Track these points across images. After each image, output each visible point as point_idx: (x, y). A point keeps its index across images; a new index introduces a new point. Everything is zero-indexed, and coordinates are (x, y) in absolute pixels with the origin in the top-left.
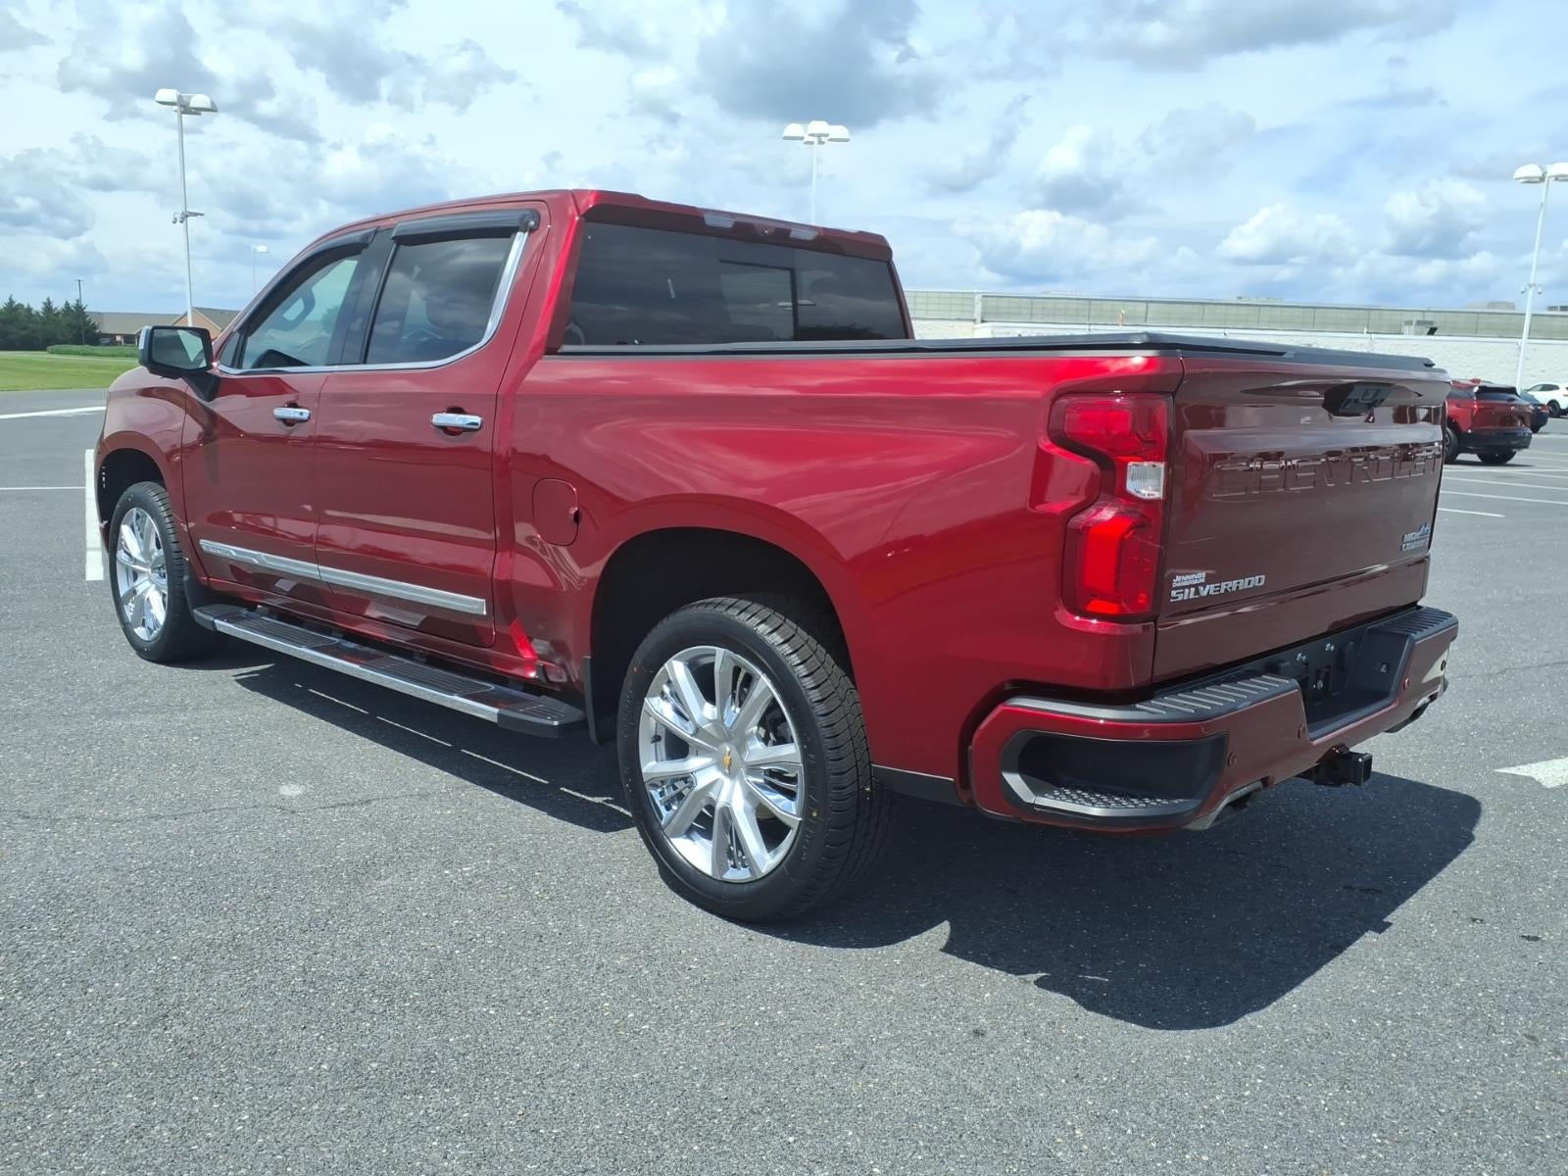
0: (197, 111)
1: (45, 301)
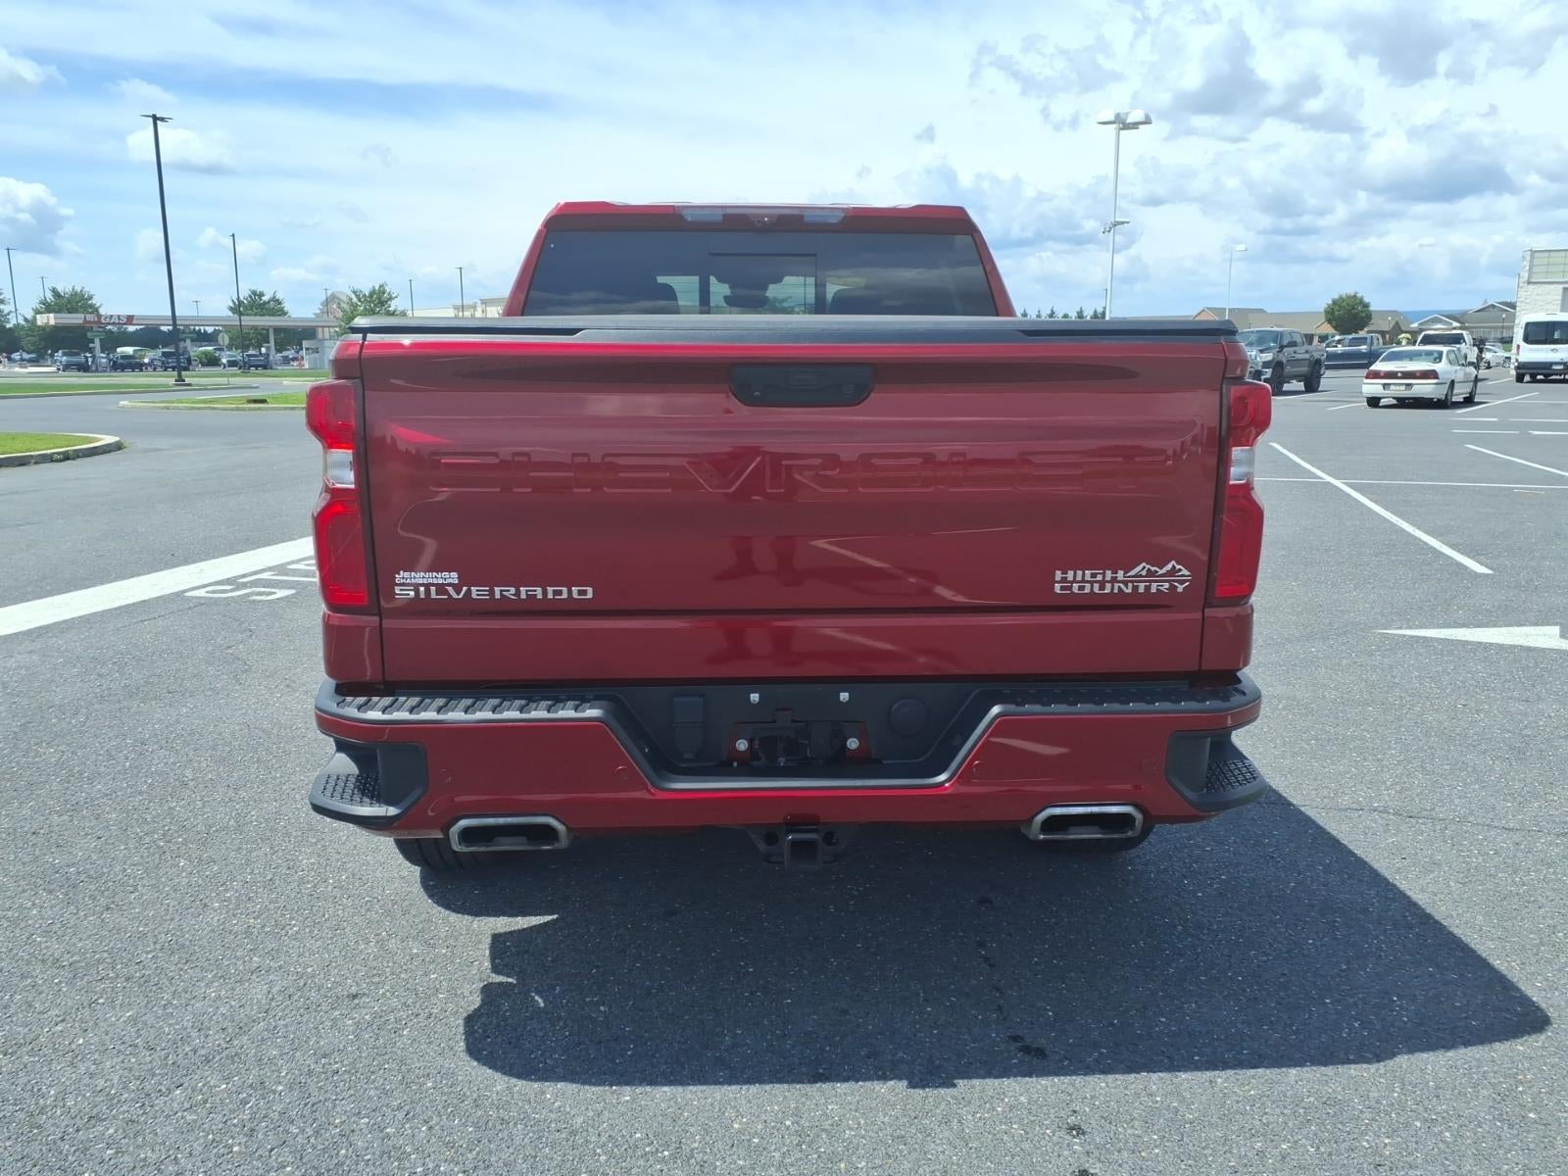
0: (1135, 126)
1: (1079, 310)
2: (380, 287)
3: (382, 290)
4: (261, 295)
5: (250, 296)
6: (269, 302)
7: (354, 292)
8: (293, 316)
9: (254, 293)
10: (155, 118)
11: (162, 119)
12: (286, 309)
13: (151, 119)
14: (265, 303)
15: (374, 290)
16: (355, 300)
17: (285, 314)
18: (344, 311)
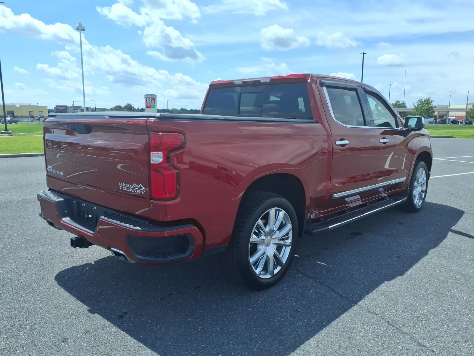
2: (428, 98)
3: (429, 99)
4: (399, 102)
5: (396, 102)
6: (401, 104)
7: (419, 100)
8: (408, 108)
9: (397, 101)
10: (364, 53)
11: (366, 54)
12: (406, 106)
13: (362, 54)
14: (400, 104)
15: (426, 100)
16: (419, 103)
17: (406, 107)
18: (415, 106)
